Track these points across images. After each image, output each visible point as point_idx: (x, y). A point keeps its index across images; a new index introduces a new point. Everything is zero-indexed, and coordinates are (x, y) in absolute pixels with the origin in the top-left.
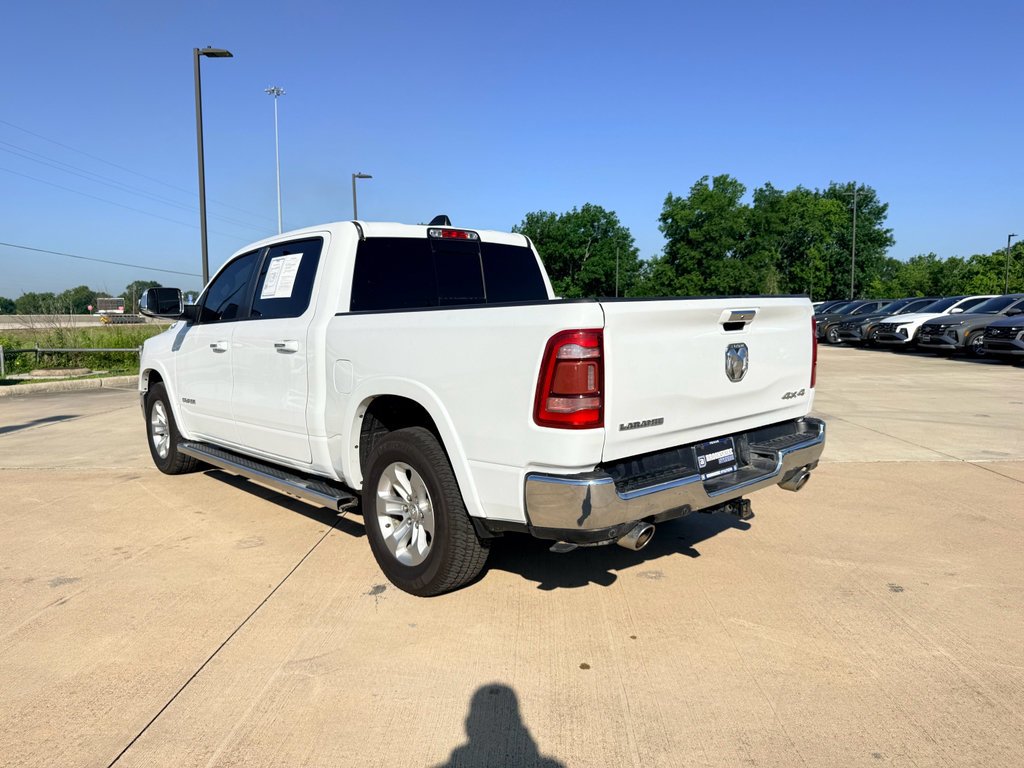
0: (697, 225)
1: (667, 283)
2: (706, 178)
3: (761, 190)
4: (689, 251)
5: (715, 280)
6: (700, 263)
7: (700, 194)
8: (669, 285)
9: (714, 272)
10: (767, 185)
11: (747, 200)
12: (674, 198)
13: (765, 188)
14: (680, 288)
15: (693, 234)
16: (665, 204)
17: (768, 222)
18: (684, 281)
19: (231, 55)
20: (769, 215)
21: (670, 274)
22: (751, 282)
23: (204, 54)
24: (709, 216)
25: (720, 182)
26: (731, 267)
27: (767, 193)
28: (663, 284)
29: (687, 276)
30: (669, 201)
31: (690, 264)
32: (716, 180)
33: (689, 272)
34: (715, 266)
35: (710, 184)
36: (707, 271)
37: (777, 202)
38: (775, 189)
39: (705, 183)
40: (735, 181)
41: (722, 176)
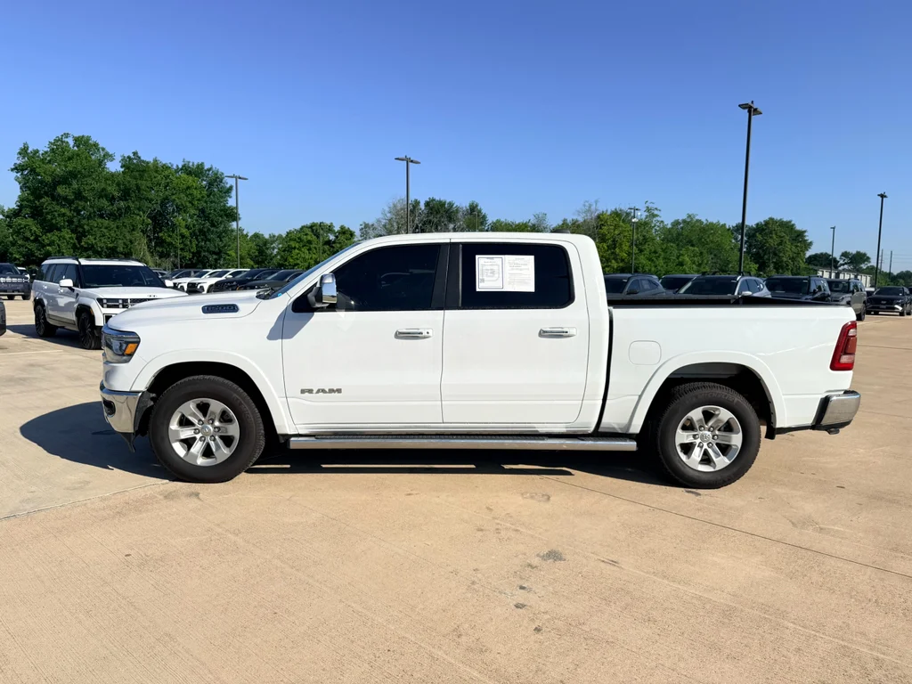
0: (64, 180)
1: (32, 238)
2: (67, 135)
3: (129, 157)
4: (57, 208)
5: (90, 239)
6: (70, 222)
7: (58, 147)
8: (36, 240)
9: (88, 231)
10: (135, 154)
12: (29, 151)
13: (132, 156)
14: (49, 245)
15: (61, 190)
16: (20, 153)
17: (138, 188)
18: (54, 238)
20: (139, 182)
21: (34, 228)
22: (124, 243)
24: (73, 175)
25: (81, 141)
26: (106, 228)
27: (135, 161)
28: (27, 239)
29: (56, 233)
30: (24, 152)
31: (60, 221)
32: (78, 141)
33: (59, 230)
34: (88, 225)
35: (71, 142)
36: (80, 230)
37: (144, 171)
38: (142, 158)
39: (66, 140)
40: (98, 145)
41: (83, 136)
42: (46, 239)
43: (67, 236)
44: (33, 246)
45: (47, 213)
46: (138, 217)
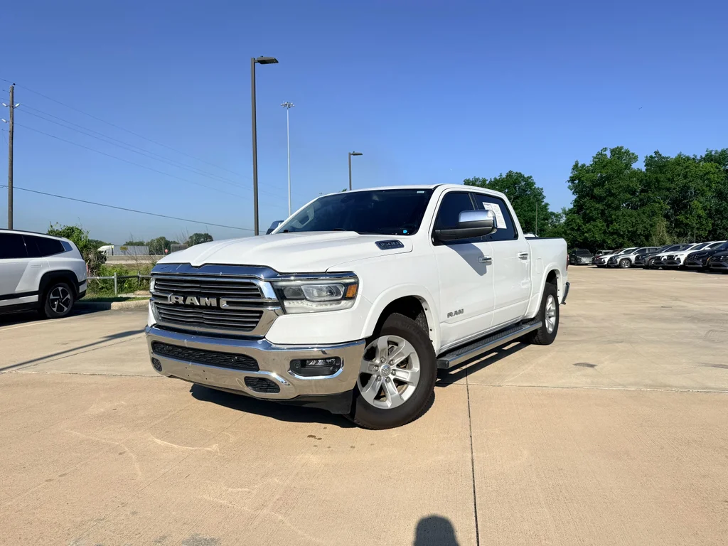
0: (600, 183)
2: (605, 149)
3: (651, 157)
4: (593, 204)
5: (616, 226)
6: (603, 213)
7: (600, 161)
8: (578, 230)
9: (615, 219)
10: (656, 153)
11: (639, 165)
12: (579, 165)
13: (654, 155)
14: (587, 232)
15: (597, 191)
16: (573, 169)
17: (658, 181)
18: (591, 227)
19: (277, 62)
20: (659, 175)
21: (578, 221)
23: (259, 61)
24: (608, 178)
25: (617, 152)
26: (629, 216)
27: (656, 159)
28: (573, 229)
29: (592, 223)
30: (576, 167)
31: (595, 214)
32: (613, 151)
33: (594, 220)
34: (615, 215)
35: (608, 154)
36: (609, 219)
37: (665, 166)
38: (663, 155)
39: (605, 153)
40: (629, 151)
41: (618, 147)
42: (584, 228)
43: (600, 225)
44: (575, 234)
45: (587, 209)
46: (657, 205)
